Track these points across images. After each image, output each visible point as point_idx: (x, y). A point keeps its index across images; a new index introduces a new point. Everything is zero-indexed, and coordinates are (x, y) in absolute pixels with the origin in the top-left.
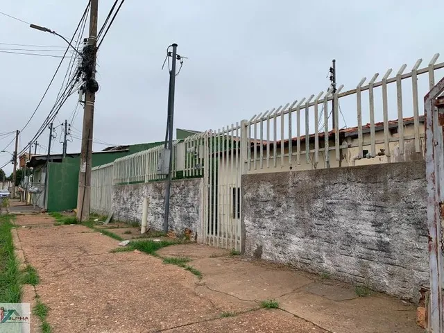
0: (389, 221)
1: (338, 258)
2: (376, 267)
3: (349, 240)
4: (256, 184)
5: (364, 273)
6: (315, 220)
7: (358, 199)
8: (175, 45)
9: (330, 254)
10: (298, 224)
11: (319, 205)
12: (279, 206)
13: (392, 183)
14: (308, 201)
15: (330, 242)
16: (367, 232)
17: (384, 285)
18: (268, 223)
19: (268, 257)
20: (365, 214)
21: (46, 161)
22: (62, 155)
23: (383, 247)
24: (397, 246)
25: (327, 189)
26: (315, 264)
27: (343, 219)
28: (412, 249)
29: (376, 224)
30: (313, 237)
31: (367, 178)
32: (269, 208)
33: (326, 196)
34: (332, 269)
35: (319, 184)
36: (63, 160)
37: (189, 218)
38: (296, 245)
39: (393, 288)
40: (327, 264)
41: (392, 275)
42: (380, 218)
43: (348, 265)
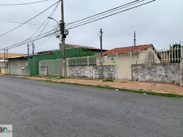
0: (168, 72)
1: (157, 79)
2: (165, 79)
3: (160, 75)
4: (136, 66)
5: (163, 80)
6: (152, 73)
7: (162, 69)
8: (101, 29)
9: (156, 78)
10: (148, 74)
11: (153, 70)
12: (143, 70)
13: (168, 66)
14: (151, 69)
15: (156, 76)
16: (164, 74)
17: (166, 82)
18: (140, 74)
19: (140, 80)
20: (163, 71)
21: (27, 58)
22: (32, 56)
23: (166, 76)
24: (169, 75)
25: (155, 67)
26: (152, 80)
27: (159, 72)
28: (172, 76)
29: (165, 73)
30: (152, 76)
31: (164, 65)
32: (140, 71)
33: (155, 68)
34: (156, 81)
35: (153, 66)
36: (33, 58)
37: (111, 74)
38: (148, 77)
39: (168, 82)
40: (155, 80)
41: (168, 80)
42: (166, 72)
43: (160, 79)
